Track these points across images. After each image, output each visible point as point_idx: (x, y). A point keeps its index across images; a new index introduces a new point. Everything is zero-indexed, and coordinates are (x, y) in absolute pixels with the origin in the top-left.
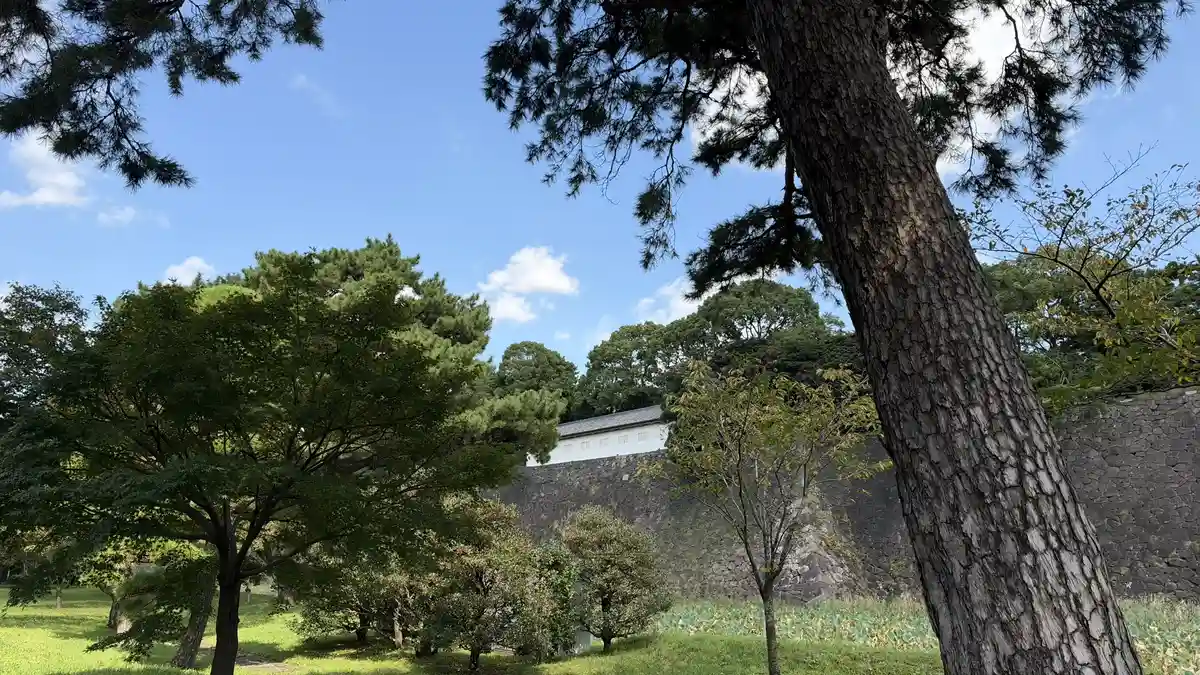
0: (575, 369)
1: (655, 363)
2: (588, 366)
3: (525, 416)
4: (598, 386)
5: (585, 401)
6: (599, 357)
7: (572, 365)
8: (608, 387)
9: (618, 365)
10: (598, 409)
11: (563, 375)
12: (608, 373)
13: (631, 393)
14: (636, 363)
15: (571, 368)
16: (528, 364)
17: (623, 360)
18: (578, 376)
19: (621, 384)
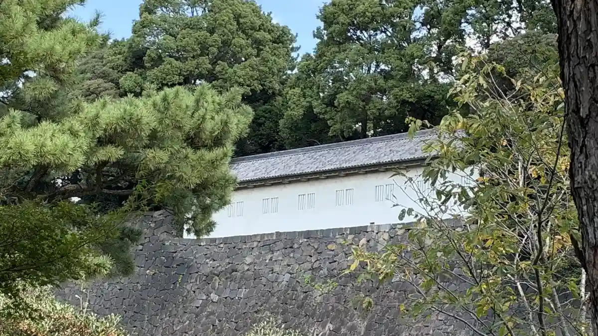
0: (292, 40)
1: (461, 35)
2: (318, 35)
3: (162, 139)
4: (338, 79)
5: (310, 108)
6: (342, 18)
7: (285, 32)
8: (359, 80)
9: (380, 37)
10: (335, 128)
11: (266, 52)
12: (358, 53)
13: (406, 95)
14: (420, 33)
15: (282, 38)
16: (192, 25)
17: (393, 25)
18: (298, 56)
19: (387, 75)
